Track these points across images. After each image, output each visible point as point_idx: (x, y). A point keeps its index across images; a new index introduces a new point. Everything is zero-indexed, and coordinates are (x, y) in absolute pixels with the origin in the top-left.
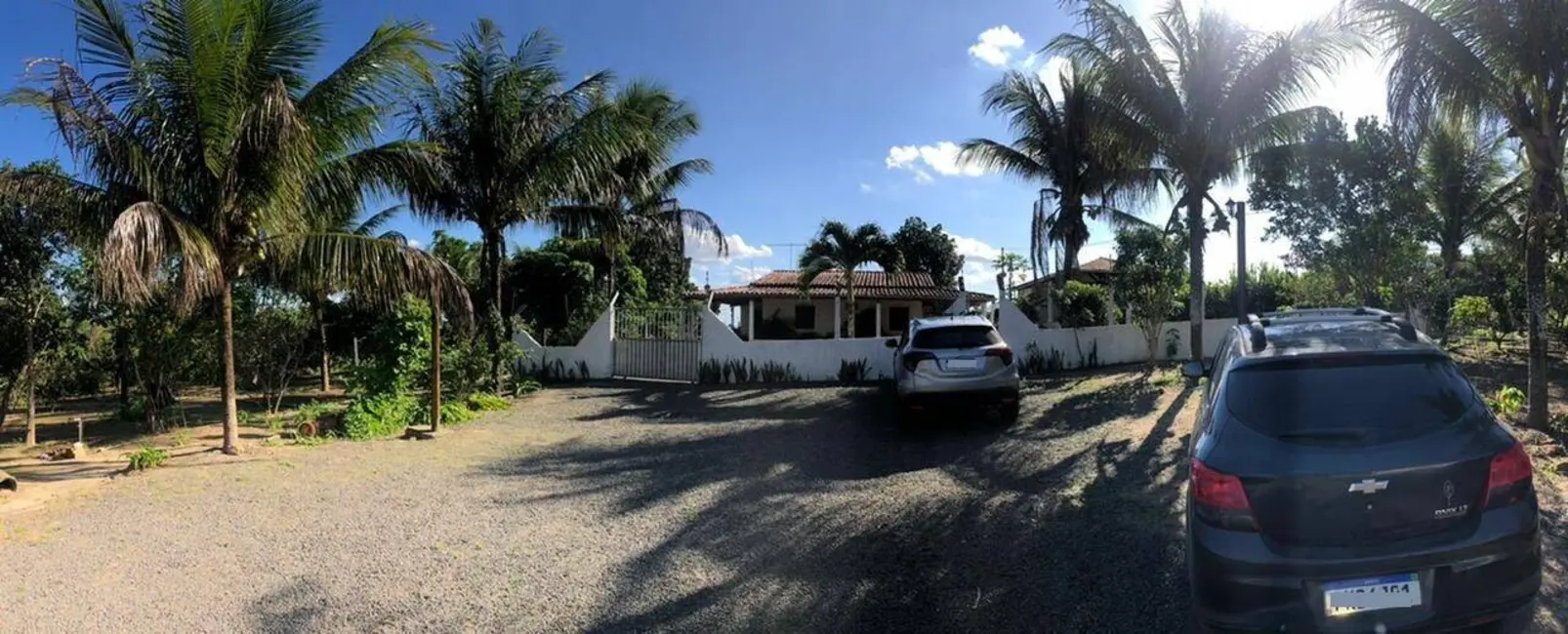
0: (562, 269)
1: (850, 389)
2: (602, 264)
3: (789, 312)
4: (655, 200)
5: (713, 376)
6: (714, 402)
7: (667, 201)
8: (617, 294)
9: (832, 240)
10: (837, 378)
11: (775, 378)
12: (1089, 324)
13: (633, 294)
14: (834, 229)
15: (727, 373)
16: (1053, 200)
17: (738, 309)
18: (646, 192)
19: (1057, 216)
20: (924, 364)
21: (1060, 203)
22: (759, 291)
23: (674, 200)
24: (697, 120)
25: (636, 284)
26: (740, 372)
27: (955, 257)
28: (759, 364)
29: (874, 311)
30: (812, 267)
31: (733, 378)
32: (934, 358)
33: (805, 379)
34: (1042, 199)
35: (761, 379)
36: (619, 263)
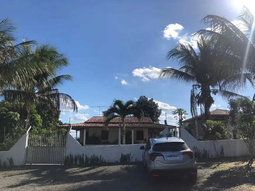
0: (5, 115)
1: (125, 166)
2: (24, 113)
3: (99, 134)
4: (49, 89)
5: (70, 162)
6: (71, 174)
7: (54, 90)
8: (31, 127)
9: (117, 106)
10: (119, 161)
11: (95, 162)
12: (219, 139)
13: (36, 126)
14: (118, 103)
15: (76, 160)
16: (198, 89)
17: (79, 132)
18: (45, 85)
19: (200, 94)
20: (158, 158)
21: (201, 89)
22: (88, 125)
23: (57, 90)
24: (67, 61)
25: (38, 121)
26: (81, 159)
27: (158, 110)
28: (89, 156)
29: (131, 133)
30: (109, 117)
31: (78, 162)
32: (162, 155)
33: (107, 162)
34: (193, 89)
35: (89, 162)
36: (31, 113)
